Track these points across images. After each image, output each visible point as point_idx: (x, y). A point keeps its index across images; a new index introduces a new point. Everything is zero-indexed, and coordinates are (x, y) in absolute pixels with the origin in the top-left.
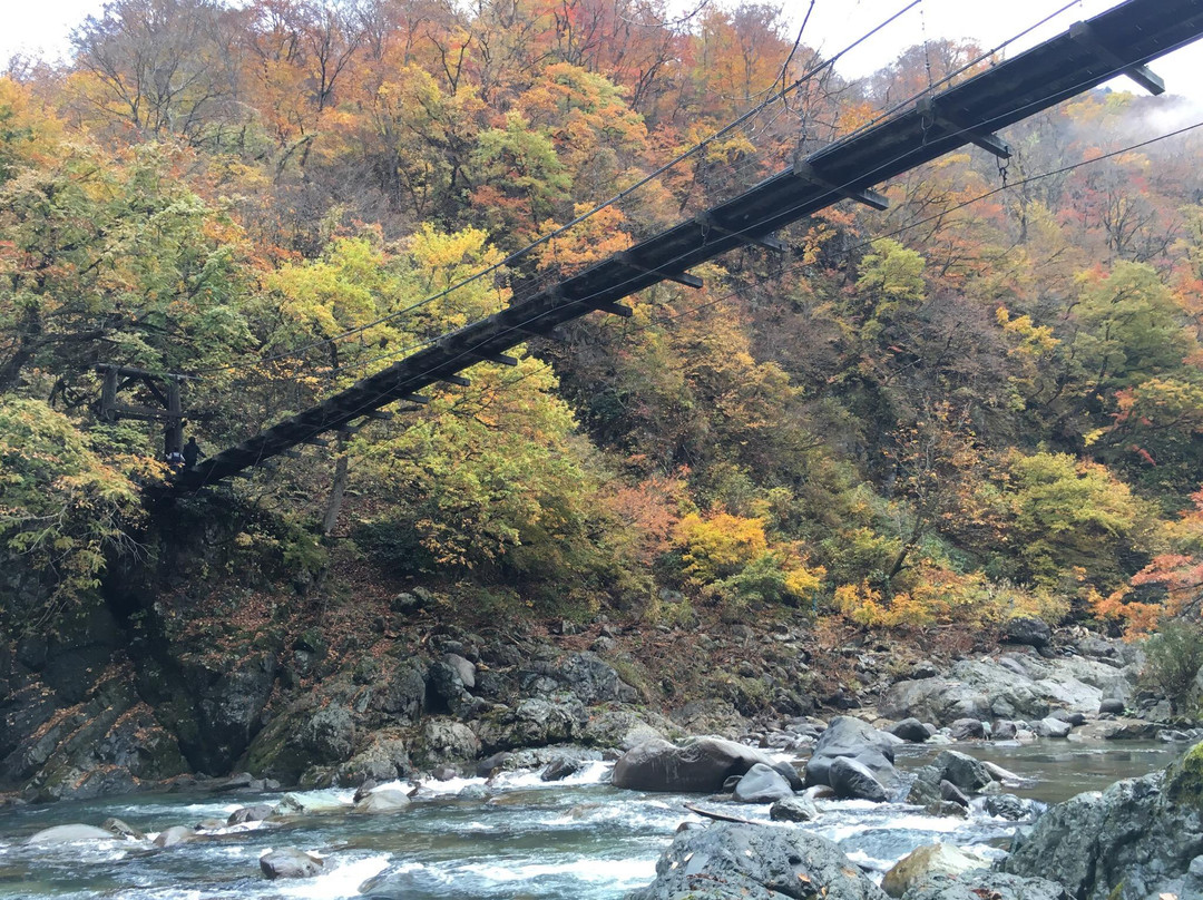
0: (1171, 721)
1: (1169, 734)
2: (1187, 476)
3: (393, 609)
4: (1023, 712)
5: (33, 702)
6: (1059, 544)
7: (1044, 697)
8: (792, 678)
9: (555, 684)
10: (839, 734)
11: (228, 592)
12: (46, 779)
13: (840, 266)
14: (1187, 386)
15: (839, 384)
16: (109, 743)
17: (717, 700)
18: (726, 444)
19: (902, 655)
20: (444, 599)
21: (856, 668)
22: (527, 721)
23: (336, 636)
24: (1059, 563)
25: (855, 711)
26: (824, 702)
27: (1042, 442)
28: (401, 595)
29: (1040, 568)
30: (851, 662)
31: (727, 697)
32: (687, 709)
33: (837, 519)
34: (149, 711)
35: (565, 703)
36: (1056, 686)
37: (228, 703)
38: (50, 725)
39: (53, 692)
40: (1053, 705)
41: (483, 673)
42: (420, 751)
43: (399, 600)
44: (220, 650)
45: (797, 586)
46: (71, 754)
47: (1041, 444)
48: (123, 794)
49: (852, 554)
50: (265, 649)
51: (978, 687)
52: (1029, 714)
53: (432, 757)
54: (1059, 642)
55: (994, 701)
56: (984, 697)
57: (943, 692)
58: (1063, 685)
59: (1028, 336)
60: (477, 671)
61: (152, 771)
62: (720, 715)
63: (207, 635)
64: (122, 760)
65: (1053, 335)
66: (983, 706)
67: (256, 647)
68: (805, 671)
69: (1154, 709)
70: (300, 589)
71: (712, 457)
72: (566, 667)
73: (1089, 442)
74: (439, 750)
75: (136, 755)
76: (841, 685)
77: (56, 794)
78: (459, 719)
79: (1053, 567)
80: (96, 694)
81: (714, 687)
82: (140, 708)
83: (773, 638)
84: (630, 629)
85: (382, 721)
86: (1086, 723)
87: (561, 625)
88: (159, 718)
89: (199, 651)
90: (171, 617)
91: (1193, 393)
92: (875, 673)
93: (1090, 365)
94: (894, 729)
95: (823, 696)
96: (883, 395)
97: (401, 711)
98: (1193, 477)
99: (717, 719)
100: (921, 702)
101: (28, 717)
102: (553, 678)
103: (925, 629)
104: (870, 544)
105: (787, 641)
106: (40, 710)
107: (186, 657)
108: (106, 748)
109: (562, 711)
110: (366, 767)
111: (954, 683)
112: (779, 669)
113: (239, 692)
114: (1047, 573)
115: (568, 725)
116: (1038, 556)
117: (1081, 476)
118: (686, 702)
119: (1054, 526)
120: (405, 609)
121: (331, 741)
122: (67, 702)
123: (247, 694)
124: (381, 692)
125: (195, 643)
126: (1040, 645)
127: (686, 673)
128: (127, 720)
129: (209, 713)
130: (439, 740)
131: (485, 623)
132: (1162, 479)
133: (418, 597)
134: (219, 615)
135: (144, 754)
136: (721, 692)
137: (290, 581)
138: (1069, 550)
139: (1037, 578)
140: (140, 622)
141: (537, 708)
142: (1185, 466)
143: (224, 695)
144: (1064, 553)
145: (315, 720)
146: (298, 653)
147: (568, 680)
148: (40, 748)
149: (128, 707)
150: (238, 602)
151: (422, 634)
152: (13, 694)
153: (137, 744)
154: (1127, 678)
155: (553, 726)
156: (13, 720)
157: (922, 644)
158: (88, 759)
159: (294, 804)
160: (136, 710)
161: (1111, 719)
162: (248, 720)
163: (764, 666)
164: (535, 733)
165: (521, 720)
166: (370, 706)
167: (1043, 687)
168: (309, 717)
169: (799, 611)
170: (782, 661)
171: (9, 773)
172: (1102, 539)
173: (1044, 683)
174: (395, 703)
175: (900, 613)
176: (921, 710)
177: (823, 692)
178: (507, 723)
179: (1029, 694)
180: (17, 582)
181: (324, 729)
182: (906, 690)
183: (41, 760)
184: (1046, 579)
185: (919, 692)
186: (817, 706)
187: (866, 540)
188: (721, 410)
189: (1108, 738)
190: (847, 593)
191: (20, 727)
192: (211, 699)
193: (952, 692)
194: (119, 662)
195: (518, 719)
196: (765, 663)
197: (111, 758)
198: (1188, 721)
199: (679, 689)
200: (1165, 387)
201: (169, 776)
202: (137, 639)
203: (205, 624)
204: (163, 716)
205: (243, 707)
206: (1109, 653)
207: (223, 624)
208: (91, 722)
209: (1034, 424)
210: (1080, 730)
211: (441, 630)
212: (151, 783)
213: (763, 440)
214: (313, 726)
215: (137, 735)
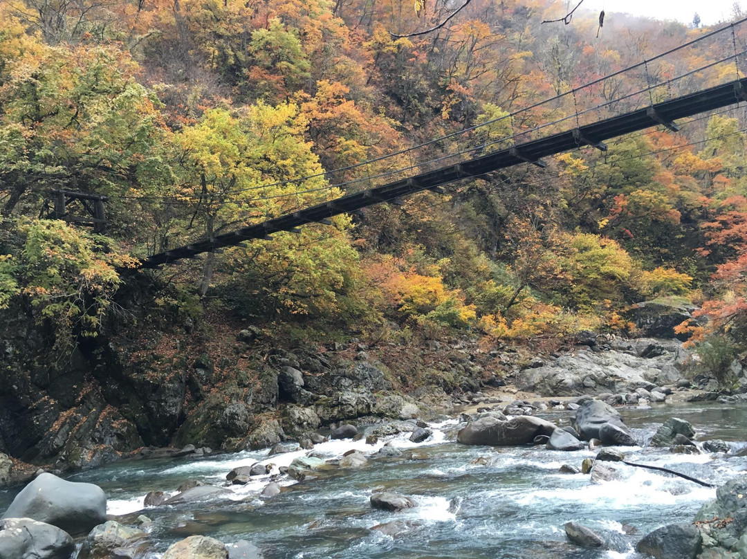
0: (718, 391)
1: (725, 398)
2: (648, 244)
3: (238, 340)
4: (600, 385)
5: (46, 409)
6: (590, 286)
7: (612, 376)
8: (467, 370)
9: (352, 382)
10: (595, 410)
11: (151, 334)
12: (68, 456)
13: (460, 119)
14: (656, 194)
15: (464, 194)
16: (98, 431)
17: (434, 386)
18: (409, 230)
19: (523, 354)
20: (268, 333)
21: (500, 363)
22: (346, 405)
23: (215, 358)
24: (591, 297)
25: (503, 388)
26: (485, 383)
27: (578, 227)
28: (243, 331)
29: (581, 300)
30: (497, 360)
31: (438, 383)
32: (417, 392)
33: (473, 275)
34: (116, 410)
35: (363, 393)
36: (617, 369)
37: (166, 403)
38: (60, 422)
39: (57, 401)
40: (617, 380)
41: (308, 377)
42: (288, 425)
43: (242, 334)
44: (154, 370)
45: (464, 317)
46: (79, 440)
47: (577, 228)
48: (113, 462)
49: (484, 296)
50: (180, 368)
51: (573, 371)
52: (604, 385)
53: (297, 429)
54: (600, 343)
55: (584, 379)
56: (578, 377)
57: (555, 375)
58: (621, 368)
59: (570, 164)
60: (304, 376)
61: (126, 447)
62: (437, 394)
63: (144, 361)
64: (108, 441)
65: (584, 164)
66: (578, 382)
67: (175, 368)
68: (472, 366)
69: (709, 385)
70: (188, 329)
71: (401, 239)
72: (356, 372)
73: (601, 226)
74: (300, 425)
75: (115, 438)
76: (493, 373)
77: (79, 465)
78: (302, 405)
79: (589, 300)
80: (82, 402)
81: (430, 378)
82: (108, 409)
83: (451, 347)
84: (373, 345)
85: (261, 409)
86: (672, 393)
87: (334, 344)
88: (124, 414)
89: (142, 372)
90: (122, 352)
91: (659, 198)
92: (510, 365)
93: (601, 181)
94: (577, 401)
95: (484, 380)
96: (490, 199)
97: (269, 402)
98: (651, 245)
99: (436, 397)
100: (541, 381)
101: (46, 418)
102: (349, 378)
103: (530, 338)
104: (494, 290)
105: (460, 349)
106: (51, 413)
107: (134, 375)
108: (97, 434)
109: (364, 398)
110: (265, 437)
111: (558, 369)
112: (460, 365)
113: (172, 396)
114: (585, 303)
115: (368, 406)
116: (580, 293)
117: (603, 247)
118: (415, 388)
119: (590, 276)
120: (246, 339)
121: (238, 423)
122: (66, 407)
123: (175, 397)
124: (258, 392)
125: (137, 367)
126: (591, 344)
127: (412, 371)
128: (105, 417)
129: (155, 410)
130: (299, 418)
131: (295, 346)
132: (635, 246)
133: (253, 332)
134: (149, 349)
135: (119, 436)
136: (433, 381)
137: (182, 325)
138: (597, 290)
139: (580, 306)
140: (100, 355)
141: (350, 396)
142: (647, 238)
143: (163, 398)
144: (594, 291)
145: (227, 410)
146: (198, 370)
147: (357, 379)
148: (60, 437)
149: (103, 408)
150: (157, 340)
151: (263, 354)
152: (34, 405)
153: (115, 431)
154: (675, 366)
155: (360, 407)
156: (38, 421)
157: (531, 347)
158: (90, 442)
159: (303, 465)
161: (686, 390)
162: (178, 412)
163: (451, 364)
164: (351, 412)
165: (342, 404)
166: (253, 400)
167: (610, 370)
168: (223, 409)
169: (462, 330)
170: (461, 361)
171: (41, 453)
172: (613, 283)
173: (610, 367)
174: (267, 398)
175: (518, 330)
176: (542, 386)
177: (483, 377)
178: (333, 406)
179: (604, 375)
180: (25, 333)
181: (233, 416)
182: (532, 375)
183: (61, 444)
184: (584, 306)
185: (539, 375)
186: (481, 386)
187: (492, 288)
188: (403, 210)
189: (689, 401)
190: (488, 319)
191: (43, 424)
192: (154, 401)
193: (560, 375)
194: (89, 381)
195: (340, 404)
196: (451, 363)
197: (102, 441)
198: (728, 390)
199: (410, 380)
200: (644, 194)
201: (135, 449)
202: (99, 365)
203: (143, 355)
204: (125, 413)
205: (175, 405)
206: (629, 348)
207: (152, 354)
208: (85, 419)
209: (570, 216)
210: (671, 397)
211: (273, 352)
212: (126, 454)
213: (428, 229)
214: (226, 415)
215: (114, 425)
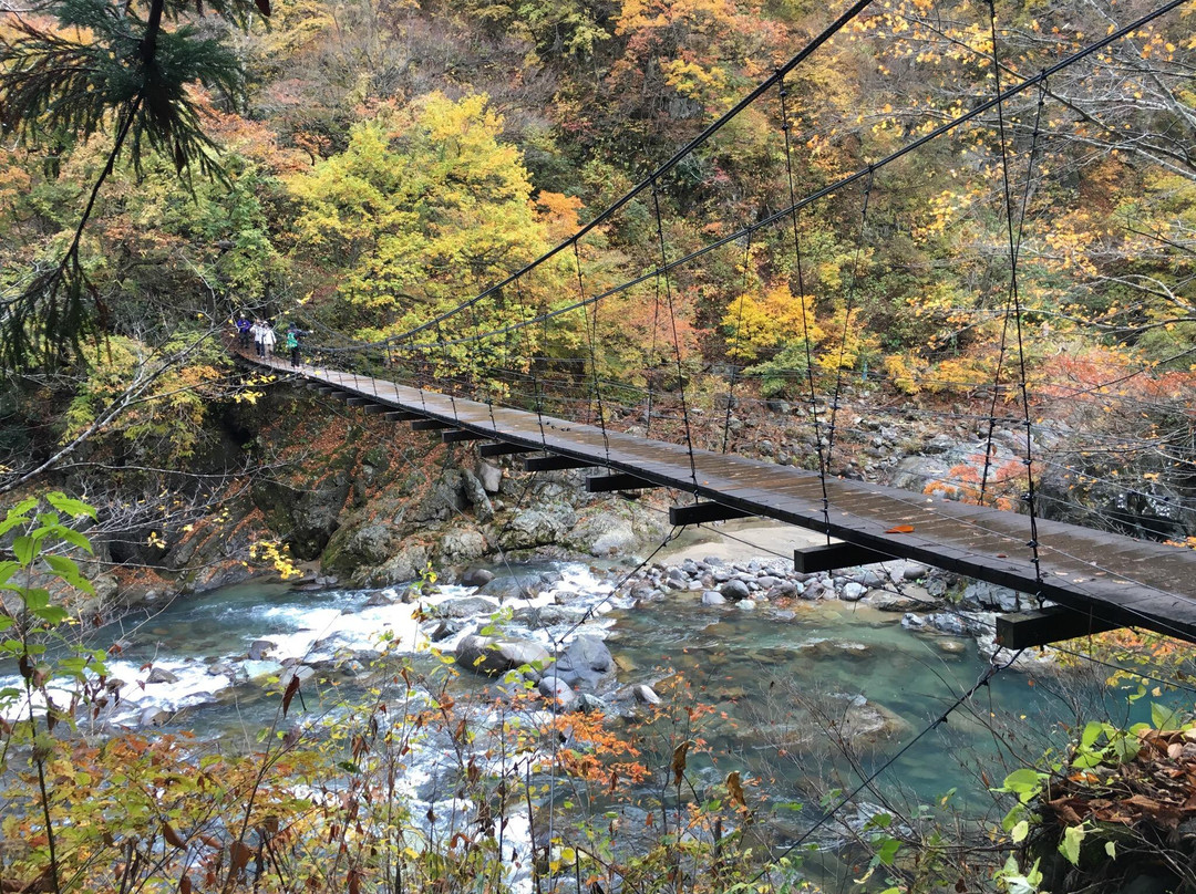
9: (560, 489)
11: (313, 421)
12: (187, 575)
16: (230, 546)
22: (520, 531)
23: (399, 448)
34: (260, 518)
37: (310, 513)
41: (506, 481)
42: (436, 554)
44: (304, 472)
46: (203, 556)
48: (238, 582)
50: (338, 468)
60: (502, 478)
64: (240, 556)
67: (331, 468)
77: (192, 588)
82: (253, 515)
85: (413, 529)
88: (266, 522)
89: (288, 473)
90: (269, 448)
97: (432, 518)
102: (560, 485)
107: (282, 476)
108: (229, 550)
109: (551, 521)
110: (390, 573)
113: (317, 505)
115: (553, 533)
121: (371, 549)
123: (324, 505)
124: (415, 507)
128: (243, 528)
129: (296, 522)
130: (449, 548)
134: (304, 443)
140: (249, 451)
141: (527, 521)
143: (307, 507)
145: (360, 535)
146: (365, 467)
147: (570, 486)
148: (184, 552)
149: (245, 514)
150: (320, 429)
155: (542, 533)
158: (216, 558)
160: (251, 516)
162: (326, 524)
164: (525, 540)
165: (515, 529)
166: (405, 518)
168: (356, 531)
178: (508, 529)
181: (366, 541)
183: (185, 561)
190: (894, 361)
192: (298, 511)
195: (512, 529)
197: (232, 556)
205: (320, 516)
215: (250, 537)
